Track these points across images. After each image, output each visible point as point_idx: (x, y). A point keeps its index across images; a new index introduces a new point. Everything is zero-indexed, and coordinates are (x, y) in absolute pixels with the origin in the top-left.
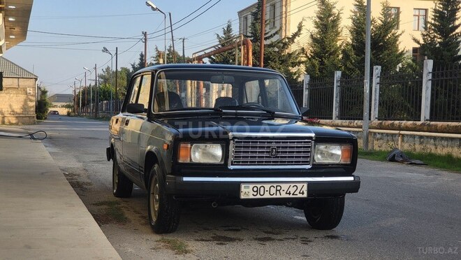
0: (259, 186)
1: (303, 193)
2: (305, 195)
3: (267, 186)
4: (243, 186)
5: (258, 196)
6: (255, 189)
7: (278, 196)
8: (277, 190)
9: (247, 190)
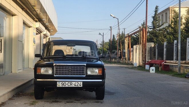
0: (64, 82)
1: (81, 85)
2: (82, 86)
3: (67, 83)
4: (58, 82)
5: (64, 86)
6: (62, 84)
7: (71, 86)
8: (71, 84)
9: (59, 84)
